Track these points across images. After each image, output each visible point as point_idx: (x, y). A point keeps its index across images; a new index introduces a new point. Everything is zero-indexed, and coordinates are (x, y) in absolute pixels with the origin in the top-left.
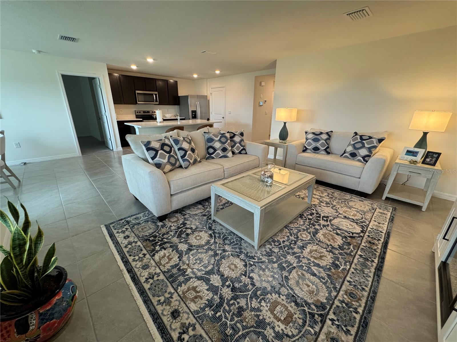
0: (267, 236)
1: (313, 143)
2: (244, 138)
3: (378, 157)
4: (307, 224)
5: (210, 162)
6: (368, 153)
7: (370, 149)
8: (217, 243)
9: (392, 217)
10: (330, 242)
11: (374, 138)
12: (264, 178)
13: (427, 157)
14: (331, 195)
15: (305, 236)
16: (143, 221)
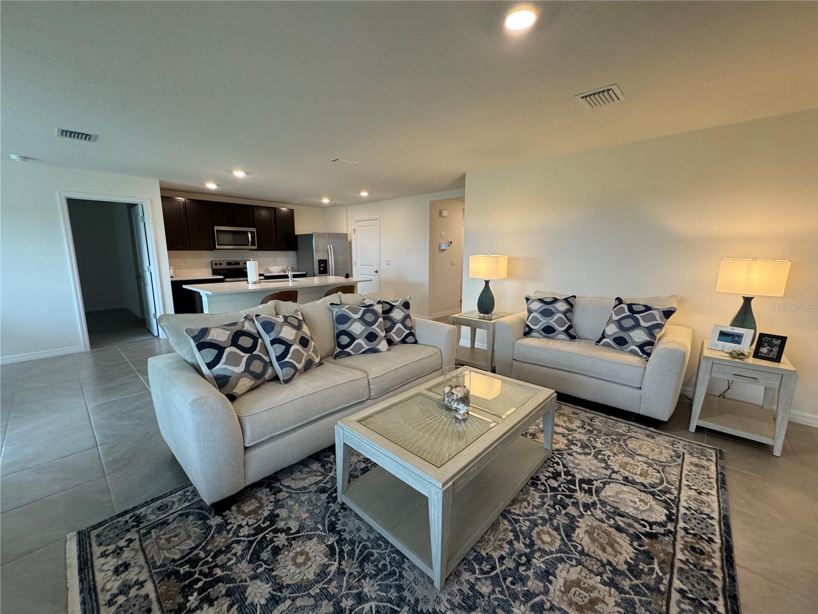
0: (462, 549)
1: (541, 319)
2: (411, 312)
3: (669, 346)
4: (548, 503)
5: (340, 365)
6: (648, 339)
7: (650, 330)
8: (344, 573)
9: (721, 473)
10: (606, 555)
11: (655, 309)
12: (450, 402)
13: (760, 345)
14: (589, 425)
15: (549, 540)
16: (176, 515)
